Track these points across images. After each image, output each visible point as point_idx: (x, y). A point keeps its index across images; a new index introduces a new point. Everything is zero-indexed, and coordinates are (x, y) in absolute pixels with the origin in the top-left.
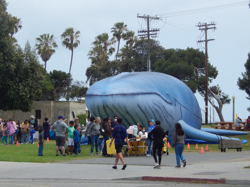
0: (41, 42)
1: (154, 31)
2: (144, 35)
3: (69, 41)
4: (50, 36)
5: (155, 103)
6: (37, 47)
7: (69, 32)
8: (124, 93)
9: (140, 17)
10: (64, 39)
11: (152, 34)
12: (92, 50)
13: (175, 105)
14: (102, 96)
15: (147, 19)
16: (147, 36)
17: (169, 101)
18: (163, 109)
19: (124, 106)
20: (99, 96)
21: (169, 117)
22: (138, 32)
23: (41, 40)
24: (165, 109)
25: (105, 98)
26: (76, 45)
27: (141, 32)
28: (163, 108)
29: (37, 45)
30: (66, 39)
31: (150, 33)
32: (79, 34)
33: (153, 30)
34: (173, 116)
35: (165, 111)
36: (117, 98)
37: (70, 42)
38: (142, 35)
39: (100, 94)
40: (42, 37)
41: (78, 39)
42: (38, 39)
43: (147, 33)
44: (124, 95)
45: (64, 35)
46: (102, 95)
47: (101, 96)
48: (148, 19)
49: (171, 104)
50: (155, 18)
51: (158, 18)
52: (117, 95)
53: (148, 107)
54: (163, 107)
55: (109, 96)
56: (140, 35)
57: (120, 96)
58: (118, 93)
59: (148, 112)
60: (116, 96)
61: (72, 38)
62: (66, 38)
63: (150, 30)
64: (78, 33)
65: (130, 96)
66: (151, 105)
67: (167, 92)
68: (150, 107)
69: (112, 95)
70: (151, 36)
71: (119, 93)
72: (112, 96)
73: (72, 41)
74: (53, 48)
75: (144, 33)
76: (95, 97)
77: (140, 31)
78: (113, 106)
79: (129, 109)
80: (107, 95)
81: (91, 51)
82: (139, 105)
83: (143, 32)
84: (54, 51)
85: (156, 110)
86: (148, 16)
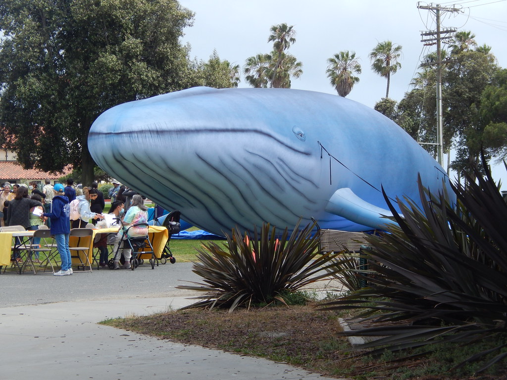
0: (336, 65)
1: (447, 32)
2: (431, 40)
3: (383, 63)
4: (350, 54)
5: (251, 151)
6: (330, 73)
7: (385, 48)
8: (159, 129)
9: (421, 7)
10: (373, 61)
11: (443, 38)
12: (417, 76)
13: (321, 157)
14: (109, 135)
15: (435, 11)
16: (436, 41)
17: (302, 149)
18: (280, 166)
19: (161, 157)
20: (104, 136)
21: (303, 182)
22: (421, 35)
23: (336, 63)
24: (287, 165)
25: (115, 139)
26: (394, 69)
27: (426, 34)
28: (281, 163)
29: (329, 70)
30: (378, 60)
31: (442, 36)
32: (399, 52)
33: (445, 30)
34: (315, 179)
35: (287, 169)
36: (140, 140)
37: (384, 65)
38: (428, 40)
39: (105, 131)
40: (337, 57)
41: (399, 60)
42: (332, 60)
43: (436, 36)
44: (159, 132)
45: (374, 54)
46: (109, 132)
47: (107, 135)
48: (438, 11)
49: (307, 154)
50: (450, 10)
51: (455, 10)
52: (142, 132)
53: (228, 161)
54: (279, 161)
55: (125, 135)
56: (425, 41)
57: (148, 135)
58: (144, 129)
59: (231, 170)
60: (139, 135)
61: (388, 58)
62: (378, 57)
63: (441, 30)
64: (398, 49)
65: (174, 136)
66: (240, 155)
67: (297, 130)
68: (234, 160)
69: (130, 133)
70: (443, 41)
71: (147, 128)
72: (130, 135)
73: (388, 64)
74: (354, 74)
75: (431, 37)
76: (96, 137)
77: (424, 33)
78: (134, 156)
79: (174, 164)
80: (120, 132)
81: (416, 79)
82: (200, 155)
83: (430, 34)
84: (357, 79)
85: (256, 167)
86: (437, 5)
